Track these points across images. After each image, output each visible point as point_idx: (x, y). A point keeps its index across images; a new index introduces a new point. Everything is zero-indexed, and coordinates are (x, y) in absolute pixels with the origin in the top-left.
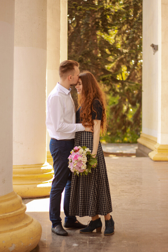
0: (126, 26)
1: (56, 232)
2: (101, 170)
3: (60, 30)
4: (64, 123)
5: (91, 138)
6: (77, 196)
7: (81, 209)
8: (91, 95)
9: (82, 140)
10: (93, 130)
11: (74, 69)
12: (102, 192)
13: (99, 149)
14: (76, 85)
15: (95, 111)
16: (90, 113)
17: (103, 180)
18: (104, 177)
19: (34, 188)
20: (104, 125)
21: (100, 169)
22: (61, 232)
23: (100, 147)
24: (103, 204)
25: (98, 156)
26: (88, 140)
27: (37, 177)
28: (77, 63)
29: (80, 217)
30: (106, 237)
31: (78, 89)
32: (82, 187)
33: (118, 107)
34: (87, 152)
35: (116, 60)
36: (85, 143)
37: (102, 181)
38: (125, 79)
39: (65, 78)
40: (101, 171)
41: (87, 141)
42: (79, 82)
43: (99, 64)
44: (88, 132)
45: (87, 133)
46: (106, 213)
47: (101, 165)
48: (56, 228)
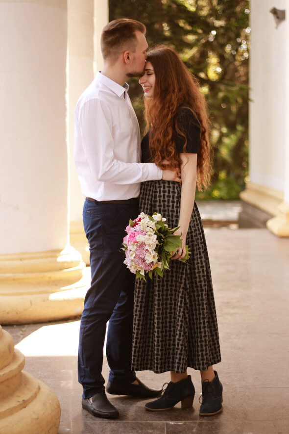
1: (92, 409)
2: (198, 269)
4: (115, 160)
5: (176, 195)
6: (148, 326)
7: (157, 355)
8: (174, 97)
9: (156, 201)
10: (180, 177)
11: (134, 36)
12: (198, 317)
13: (194, 221)
14: (141, 75)
15: (182, 134)
16: (170, 136)
17: (202, 291)
18: (203, 283)
19: (44, 301)
20: (204, 165)
21: (196, 266)
22: (104, 411)
23: (197, 217)
24: (199, 344)
25: (192, 236)
26: (169, 200)
27: (50, 277)
28: (141, 26)
29: (157, 372)
30: (204, 421)
31: (145, 86)
32: (159, 306)
34: (158, 223)
36: (164, 207)
37: (200, 293)
39: (116, 60)
40: (197, 271)
41: (168, 202)
42: (147, 70)
44: (169, 182)
45: (166, 185)
46: (205, 366)
47: (199, 256)
48: (91, 400)
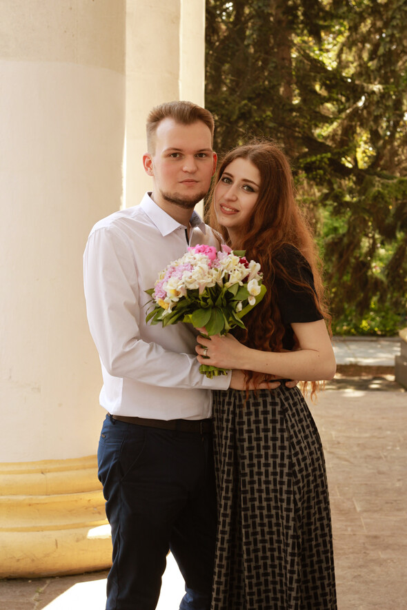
0: (369, 22)
3: (177, 18)
19: (78, 541)
27: (89, 500)
33: (346, 240)
35: (343, 115)
38: (362, 165)
43: (296, 125)
